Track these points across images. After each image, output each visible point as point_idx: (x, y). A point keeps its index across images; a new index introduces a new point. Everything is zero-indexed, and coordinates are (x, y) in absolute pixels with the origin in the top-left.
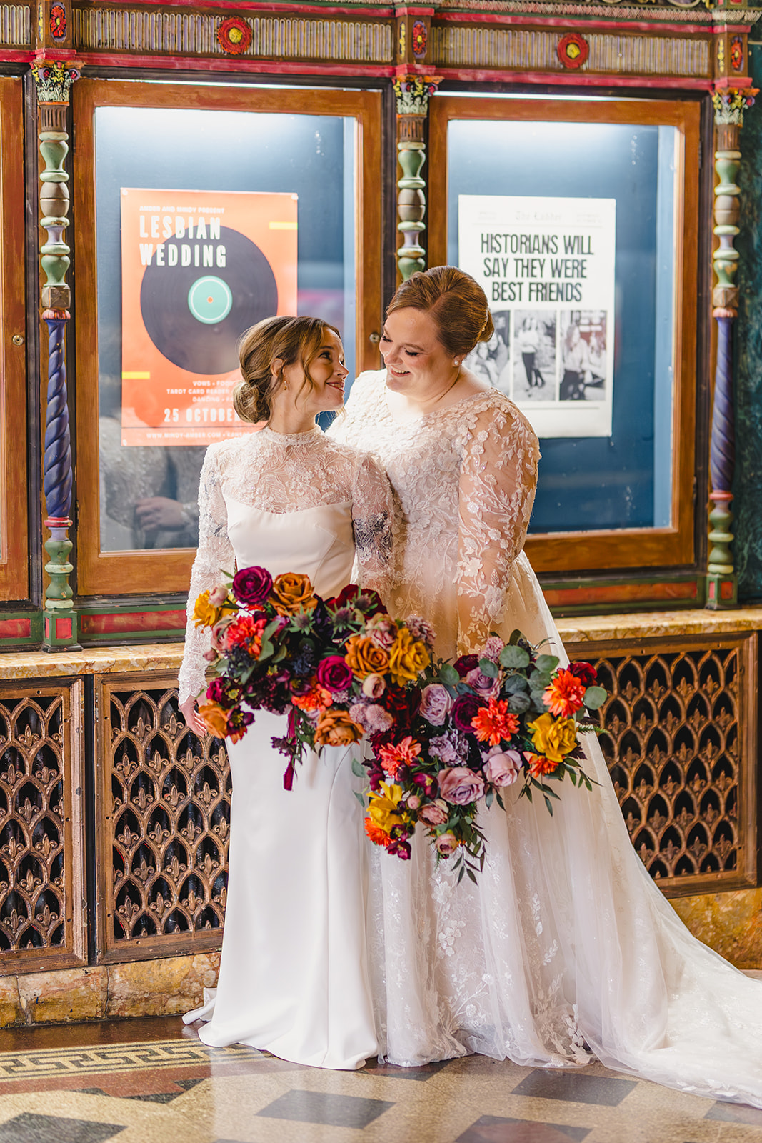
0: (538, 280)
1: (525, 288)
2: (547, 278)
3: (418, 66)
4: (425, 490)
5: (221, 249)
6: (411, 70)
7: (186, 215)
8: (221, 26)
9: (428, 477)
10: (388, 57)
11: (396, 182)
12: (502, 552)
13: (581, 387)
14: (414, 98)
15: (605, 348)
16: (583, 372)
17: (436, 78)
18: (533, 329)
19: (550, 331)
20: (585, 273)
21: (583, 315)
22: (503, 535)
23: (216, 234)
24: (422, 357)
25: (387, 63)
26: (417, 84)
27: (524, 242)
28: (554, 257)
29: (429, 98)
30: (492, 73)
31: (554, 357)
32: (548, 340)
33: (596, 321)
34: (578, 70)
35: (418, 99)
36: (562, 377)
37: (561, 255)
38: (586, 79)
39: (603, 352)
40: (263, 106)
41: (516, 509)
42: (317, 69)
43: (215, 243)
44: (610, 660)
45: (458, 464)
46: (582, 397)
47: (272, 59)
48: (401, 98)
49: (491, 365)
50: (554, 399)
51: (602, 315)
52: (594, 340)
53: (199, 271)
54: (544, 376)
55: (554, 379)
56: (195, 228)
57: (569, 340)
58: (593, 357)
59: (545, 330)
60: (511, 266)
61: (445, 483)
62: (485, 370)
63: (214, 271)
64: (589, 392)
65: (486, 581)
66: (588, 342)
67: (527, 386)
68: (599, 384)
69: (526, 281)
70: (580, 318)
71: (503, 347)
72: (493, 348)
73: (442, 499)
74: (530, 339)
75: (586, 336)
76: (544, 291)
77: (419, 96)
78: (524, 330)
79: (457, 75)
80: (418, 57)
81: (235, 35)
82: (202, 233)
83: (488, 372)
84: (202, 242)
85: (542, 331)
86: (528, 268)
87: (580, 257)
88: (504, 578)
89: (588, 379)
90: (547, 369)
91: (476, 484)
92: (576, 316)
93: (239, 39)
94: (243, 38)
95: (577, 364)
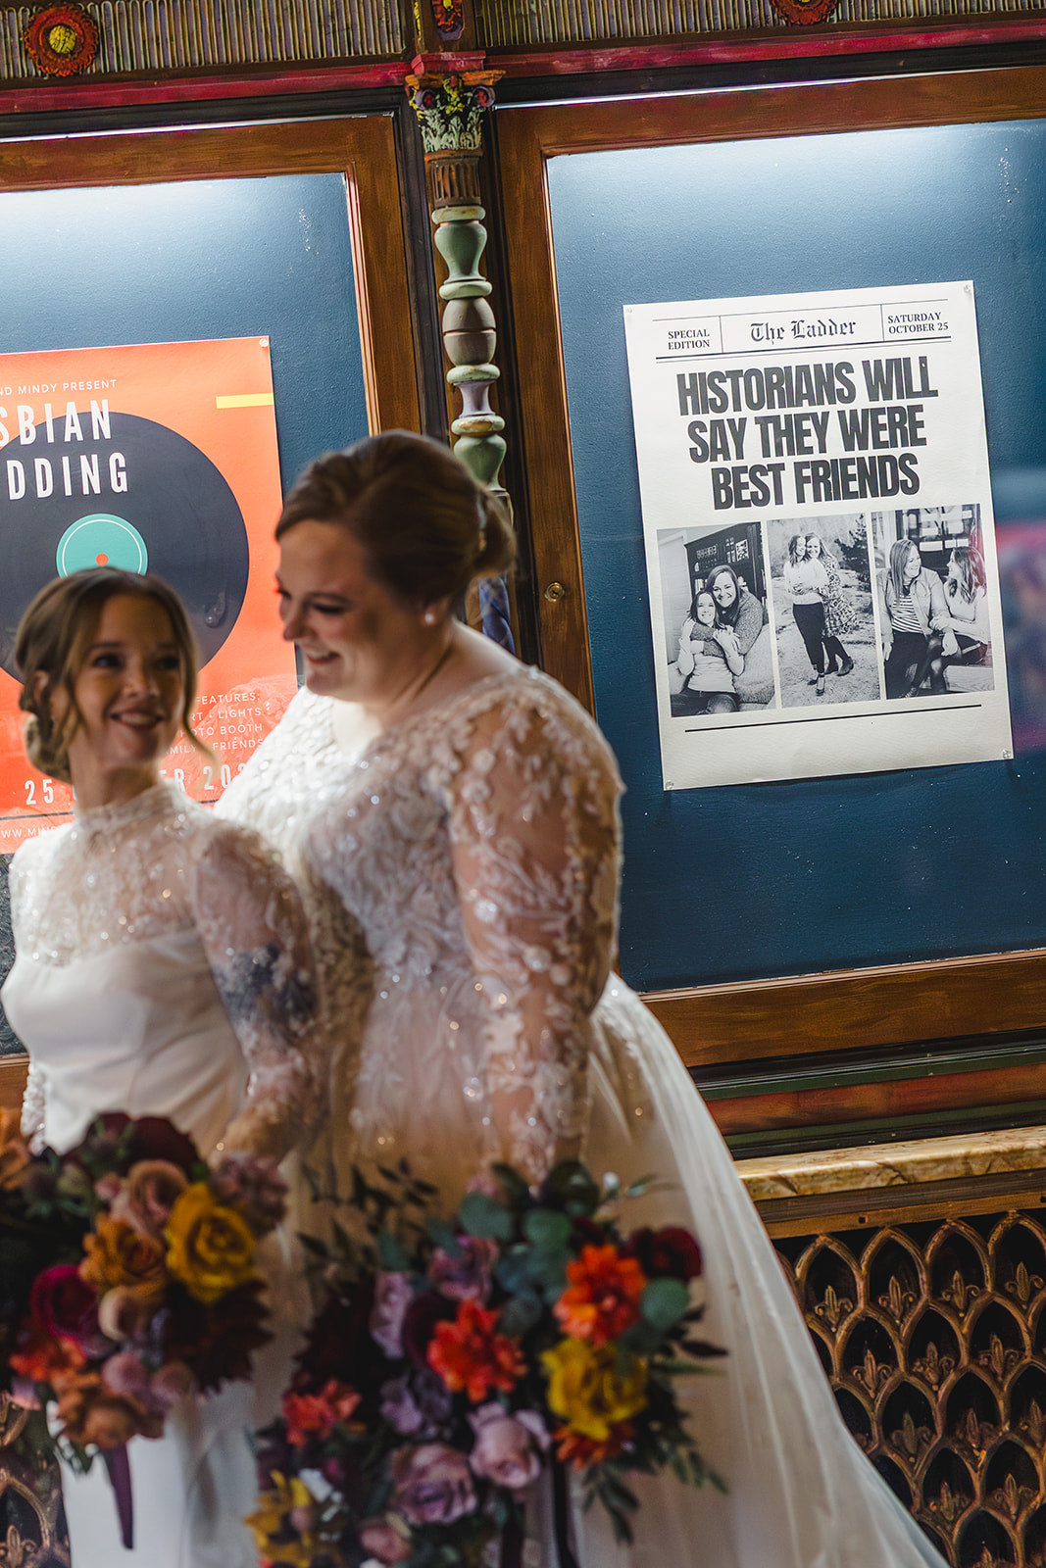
0: (816, 456)
1: (788, 478)
2: (836, 450)
3: (447, 56)
4: (379, 881)
5: (117, 458)
6: (433, 65)
7: (36, 401)
8: (32, 23)
9: (378, 855)
10: (396, 46)
11: (436, 291)
12: (559, 993)
13: (936, 665)
14: (446, 119)
15: (982, 582)
16: (938, 634)
17: (484, 74)
18: (814, 555)
19: (855, 557)
20: (920, 433)
21: (924, 518)
22: (557, 958)
23: (103, 427)
24: (350, 617)
25: (394, 57)
26: (448, 90)
27: (775, 385)
28: (847, 408)
29: (482, 116)
30: (625, 51)
31: (869, 610)
32: (850, 577)
33: (956, 528)
34: (821, 25)
35: (454, 121)
36: (889, 649)
37: (862, 401)
38: (840, 44)
39: (980, 590)
40: (139, 171)
41: (578, 902)
42: (246, 85)
43: (103, 448)
44: (970, 1220)
45: (443, 821)
46: (940, 686)
47: (149, 75)
48: (424, 122)
49: (726, 637)
50: (878, 696)
51: (968, 514)
52: (954, 569)
53: (73, 505)
54: (849, 650)
55: (872, 654)
56: (59, 423)
57: (897, 572)
58: (957, 603)
59: (841, 557)
60: (752, 433)
61: (419, 865)
62: (713, 649)
63: (105, 501)
64: (953, 673)
65: (533, 1054)
66: (943, 573)
67: (815, 674)
68: (973, 654)
69: (789, 461)
70: (919, 525)
71: (749, 599)
72: (726, 603)
73: (421, 896)
74: (811, 578)
75: (936, 562)
76: (830, 480)
77: (457, 113)
78: (794, 562)
79: (549, 64)
80: (447, 37)
81: (60, 40)
82: (73, 430)
83: (722, 653)
84: (76, 449)
85: (835, 558)
86: (792, 435)
87: (905, 403)
88: (569, 1043)
89: (950, 646)
90: (854, 636)
91: (484, 861)
92: (909, 522)
93: (70, 45)
94: (79, 44)
95: (923, 619)
